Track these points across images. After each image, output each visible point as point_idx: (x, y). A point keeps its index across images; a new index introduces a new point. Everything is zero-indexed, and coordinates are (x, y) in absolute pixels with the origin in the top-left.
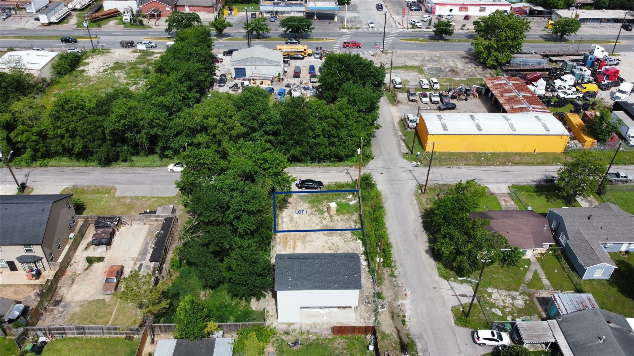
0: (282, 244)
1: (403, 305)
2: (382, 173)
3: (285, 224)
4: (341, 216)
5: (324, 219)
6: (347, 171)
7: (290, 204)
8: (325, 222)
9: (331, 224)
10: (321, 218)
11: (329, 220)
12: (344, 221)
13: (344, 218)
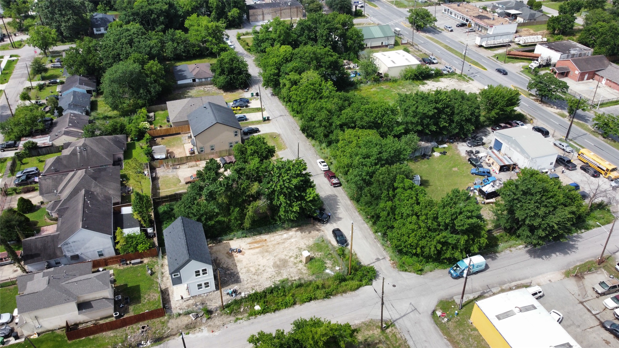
0: (253, 241)
1: (201, 330)
2: (394, 286)
3: (280, 236)
4: (305, 268)
5: (296, 258)
6: (383, 259)
7: (309, 233)
8: (292, 259)
9: (291, 264)
10: (297, 255)
11: (295, 261)
12: (299, 271)
13: (302, 271)
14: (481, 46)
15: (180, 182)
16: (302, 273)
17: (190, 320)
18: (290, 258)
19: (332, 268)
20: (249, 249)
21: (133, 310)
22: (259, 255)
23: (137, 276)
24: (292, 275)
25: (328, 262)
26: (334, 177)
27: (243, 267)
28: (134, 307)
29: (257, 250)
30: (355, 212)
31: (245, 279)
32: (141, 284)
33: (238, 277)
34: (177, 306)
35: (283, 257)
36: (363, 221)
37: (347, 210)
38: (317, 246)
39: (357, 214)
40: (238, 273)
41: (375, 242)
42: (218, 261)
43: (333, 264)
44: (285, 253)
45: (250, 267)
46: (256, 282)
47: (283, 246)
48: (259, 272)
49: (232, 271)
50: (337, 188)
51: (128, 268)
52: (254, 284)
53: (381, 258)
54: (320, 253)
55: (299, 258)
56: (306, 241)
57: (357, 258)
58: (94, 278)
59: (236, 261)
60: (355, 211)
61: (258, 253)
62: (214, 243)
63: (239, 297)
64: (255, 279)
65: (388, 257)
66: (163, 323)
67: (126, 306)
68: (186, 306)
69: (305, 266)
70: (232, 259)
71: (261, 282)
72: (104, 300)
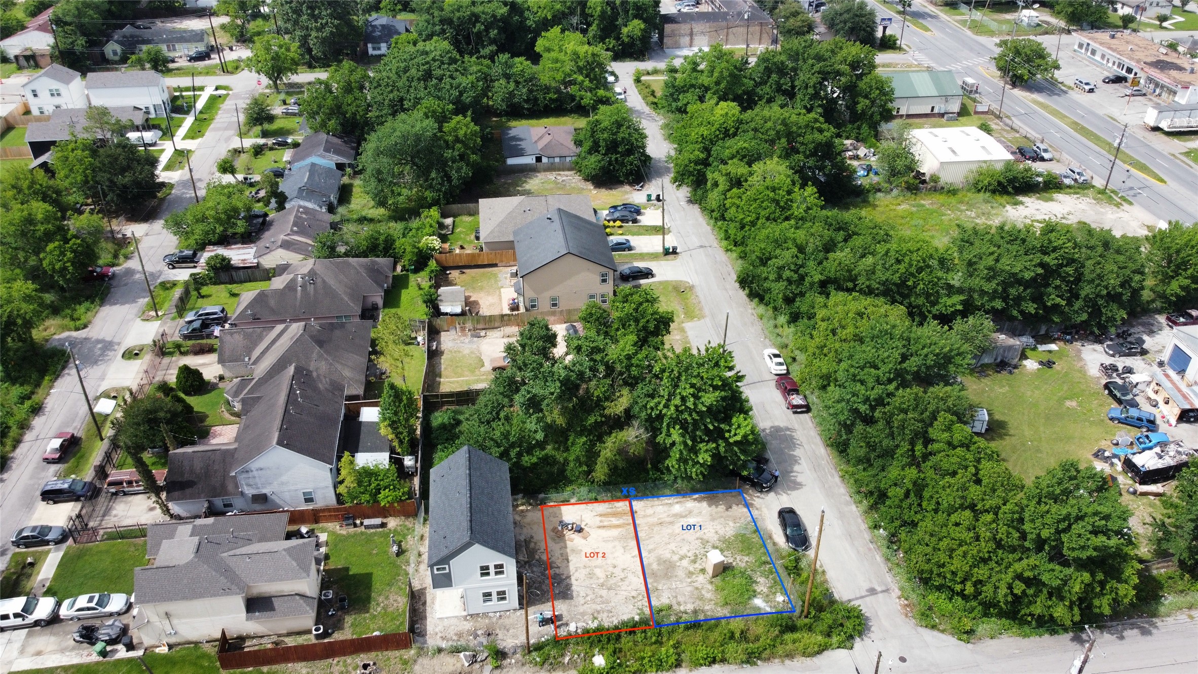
0: (609, 510)
2: (903, 660)
3: (666, 508)
4: (710, 587)
5: (694, 562)
6: (883, 591)
7: (727, 510)
8: (685, 563)
9: (681, 573)
10: (696, 556)
11: (691, 569)
12: (696, 592)
13: (703, 592)
14: (1156, 129)
15: (483, 366)
16: (701, 598)
17: (459, 665)
18: (681, 559)
19: (767, 596)
20: (599, 527)
21: (352, 625)
22: (617, 543)
23: (370, 554)
24: (681, 599)
25: (761, 580)
26: (796, 391)
27: (582, 566)
28: (355, 619)
29: (615, 532)
30: (832, 476)
31: (582, 594)
32: (374, 571)
33: (569, 587)
34: (437, 630)
35: (667, 555)
36: (848, 498)
37: (816, 468)
38: (742, 542)
39: (837, 479)
40: (569, 577)
41: (870, 549)
42: (532, 545)
43: (771, 587)
44: (672, 546)
45: (595, 567)
46: (603, 603)
47: (669, 531)
48: (612, 581)
49: (557, 571)
50: (801, 416)
51: (355, 534)
52: (598, 607)
53: (879, 589)
54: (746, 559)
55: (699, 562)
56: (719, 527)
57: (826, 581)
58: (284, 553)
59: (568, 550)
60: (833, 471)
61: (615, 539)
62: (530, 504)
63: (562, 632)
64: (601, 597)
65: (897, 590)
66: (405, 662)
67: (339, 613)
68: (456, 634)
69: (712, 583)
70: (562, 544)
71: (613, 604)
72: (297, 597)
